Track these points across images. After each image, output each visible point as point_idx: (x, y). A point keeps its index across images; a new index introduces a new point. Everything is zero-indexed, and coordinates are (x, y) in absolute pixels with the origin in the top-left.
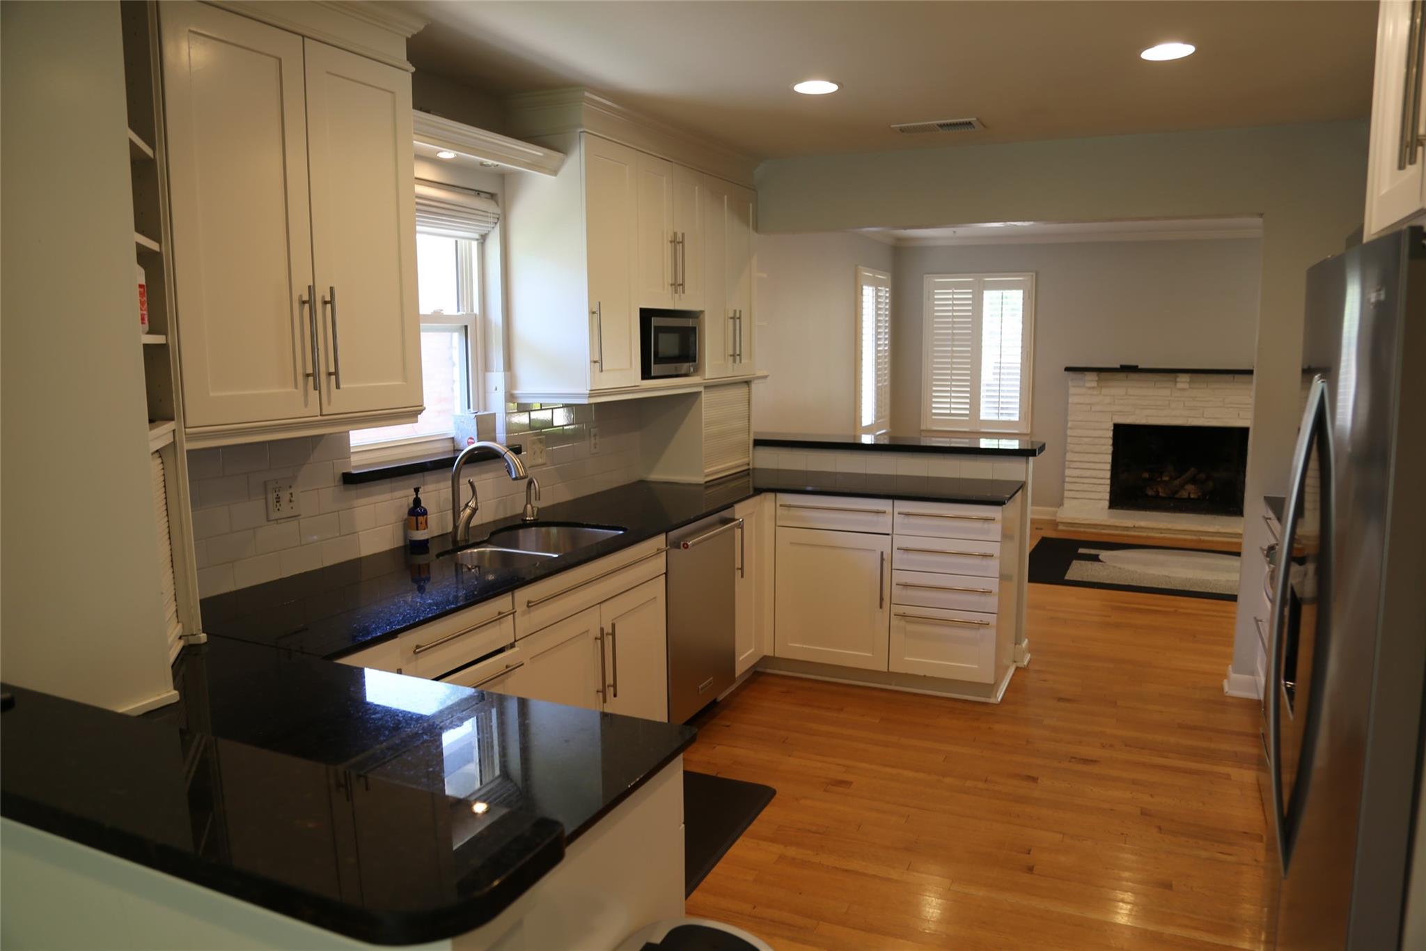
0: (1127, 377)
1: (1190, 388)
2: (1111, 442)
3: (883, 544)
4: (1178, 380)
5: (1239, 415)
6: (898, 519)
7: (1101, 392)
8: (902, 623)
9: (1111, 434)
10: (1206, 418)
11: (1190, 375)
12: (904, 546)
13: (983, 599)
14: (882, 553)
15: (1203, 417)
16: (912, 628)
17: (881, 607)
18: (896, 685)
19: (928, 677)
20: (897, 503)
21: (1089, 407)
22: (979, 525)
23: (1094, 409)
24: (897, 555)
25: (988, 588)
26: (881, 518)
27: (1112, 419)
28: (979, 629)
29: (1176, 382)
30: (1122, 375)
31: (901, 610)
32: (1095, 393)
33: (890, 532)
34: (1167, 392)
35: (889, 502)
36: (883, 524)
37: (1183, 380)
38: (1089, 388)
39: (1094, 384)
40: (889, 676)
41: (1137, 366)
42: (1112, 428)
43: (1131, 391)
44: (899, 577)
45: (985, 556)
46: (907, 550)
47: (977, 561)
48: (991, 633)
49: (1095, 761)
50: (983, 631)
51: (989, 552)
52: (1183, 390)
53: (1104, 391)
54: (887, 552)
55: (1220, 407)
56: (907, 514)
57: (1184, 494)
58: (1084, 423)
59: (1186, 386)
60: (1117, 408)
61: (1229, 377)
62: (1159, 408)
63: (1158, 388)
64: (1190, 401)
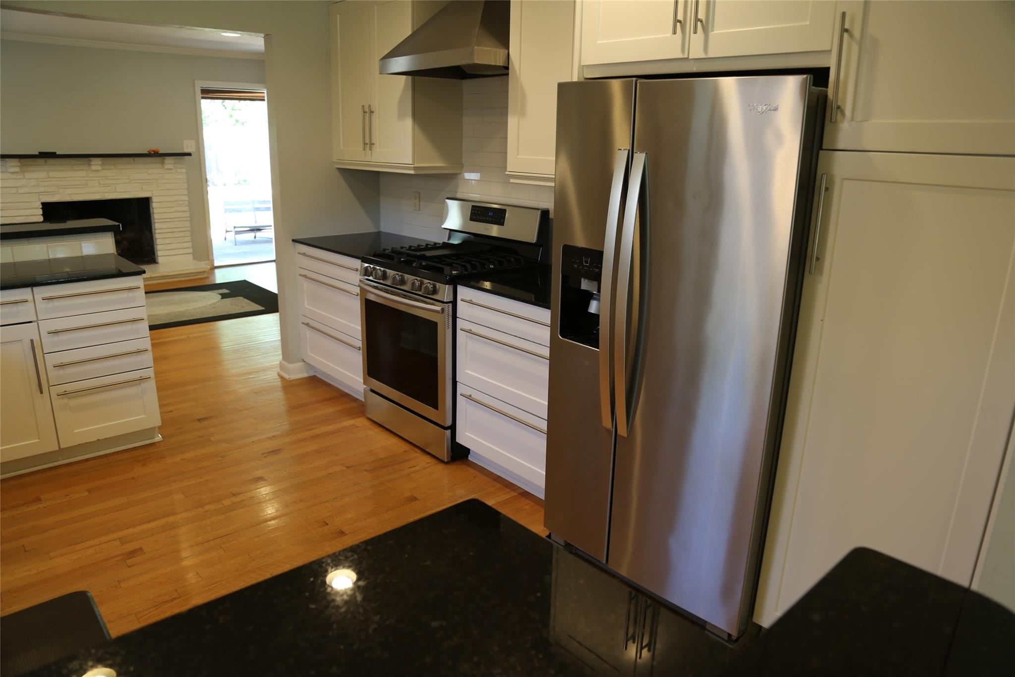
0: (46, 162)
1: (103, 169)
3: (30, 332)
4: (92, 163)
5: (142, 188)
6: (41, 305)
7: (24, 176)
8: (65, 401)
9: (41, 212)
10: (118, 192)
11: (101, 159)
12: (53, 329)
13: (139, 358)
14: (32, 341)
15: (116, 192)
16: (74, 402)
17: (41, 392)
18: (63, 460)
19: (101, 440)
20: (36, 289)
21: (14, 189)
22: (124, 295)
23: (20, 191)
24: (46, 339)
25: (142, 347)
26: (21, 307)
27: (39, 200)
28: (140, 384)
29: (90, 165)
30: (41, 161)
31: (61, 389)
32: (19, 177)
33: (33, 318)
34: (83, 174)
35: (29, 290)
36: (26, 312)
37: (96, 163)
38: (13, 173)
39: (17, 169)
40: (62, 452)
41: (55, 153)
42: (41, 207)
43: (52, 174)
44: (51, 360)
45: (134, 321)
46: (56, 332)
47: (128, 327)
48: (152, 385)
49: (279, 450)
50: (145, 385)
51: (137, 317)
52: (97, 171)
53: (27, 175)
54: (36, 339)
55: (127, 183)
56: (51, 299)
58: (14, 204)
59: (99, 168)
60: (42, 189)
61: (131, 159)
62: (79, 187)
63: (75, 170)
64: (103, 180)
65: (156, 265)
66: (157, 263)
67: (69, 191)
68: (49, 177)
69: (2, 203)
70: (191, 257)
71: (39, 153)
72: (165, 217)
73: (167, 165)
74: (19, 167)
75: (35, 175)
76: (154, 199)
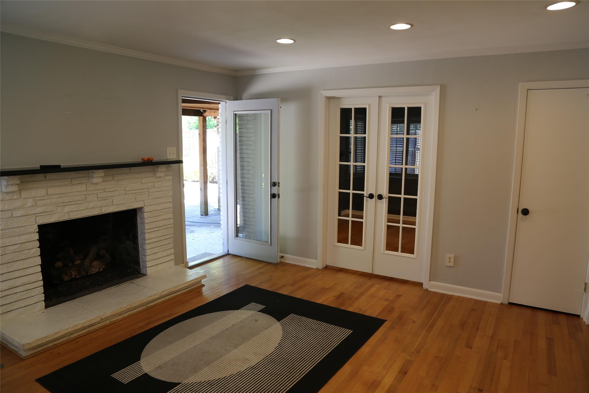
0: (46, 177)
1: (103, 181)
2: (38, 244)
4: (94, 175)
5: (135, 198)
7: (21, 195)
9: (37, 236)
11: (104, 170)
21: (10, 213)
23: (16, 214)
27: (36, 222)
29: (91, 178)
30: (40, 176)
32: (16, 197)
34: (83, 188)
37: (98, 176)
41: (60, 166)
42: (37, 230)
43: (51, 191)
52: (97, 184)
53: (25, 194)
55: (123, 194)
57: (94, 271)
58: (7, 231)
59: (100, 180)
60: (39, 210)
61: (126, 170)
62: (78, 202)
63: (74, 184)
64: (102, 193)
65: (145, 277)
66: (144, 275)
67: (67, 209)
68: (47, 194)
69: (1, 230)
70: (173, 262)
71: (41, 166)
72: (154, 226)
73: (159, 174)
74: (17, 186)
75: (33, 193)
76: (146, 209)
